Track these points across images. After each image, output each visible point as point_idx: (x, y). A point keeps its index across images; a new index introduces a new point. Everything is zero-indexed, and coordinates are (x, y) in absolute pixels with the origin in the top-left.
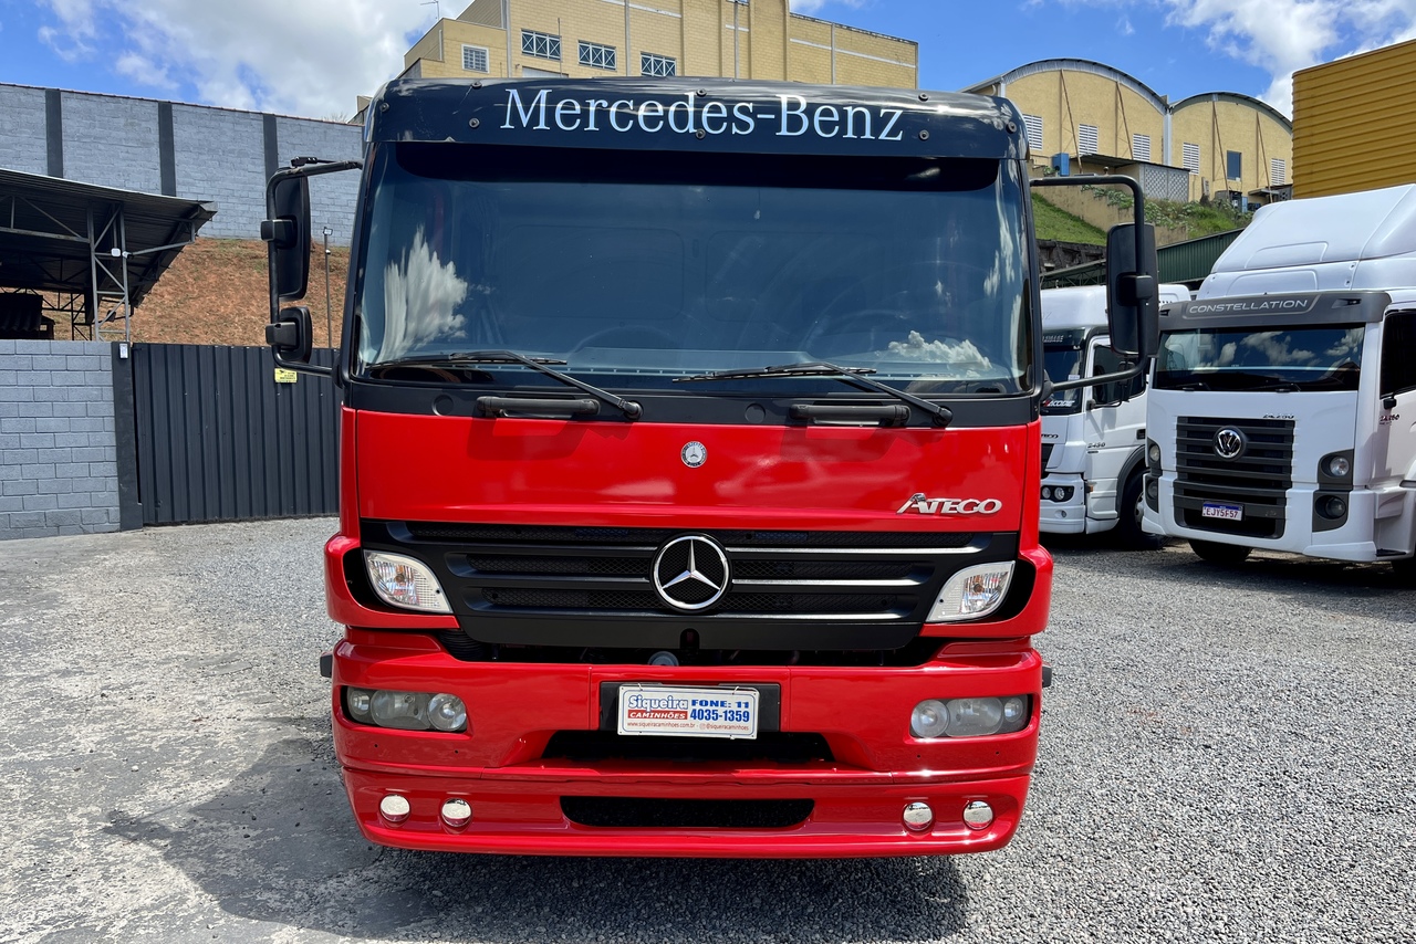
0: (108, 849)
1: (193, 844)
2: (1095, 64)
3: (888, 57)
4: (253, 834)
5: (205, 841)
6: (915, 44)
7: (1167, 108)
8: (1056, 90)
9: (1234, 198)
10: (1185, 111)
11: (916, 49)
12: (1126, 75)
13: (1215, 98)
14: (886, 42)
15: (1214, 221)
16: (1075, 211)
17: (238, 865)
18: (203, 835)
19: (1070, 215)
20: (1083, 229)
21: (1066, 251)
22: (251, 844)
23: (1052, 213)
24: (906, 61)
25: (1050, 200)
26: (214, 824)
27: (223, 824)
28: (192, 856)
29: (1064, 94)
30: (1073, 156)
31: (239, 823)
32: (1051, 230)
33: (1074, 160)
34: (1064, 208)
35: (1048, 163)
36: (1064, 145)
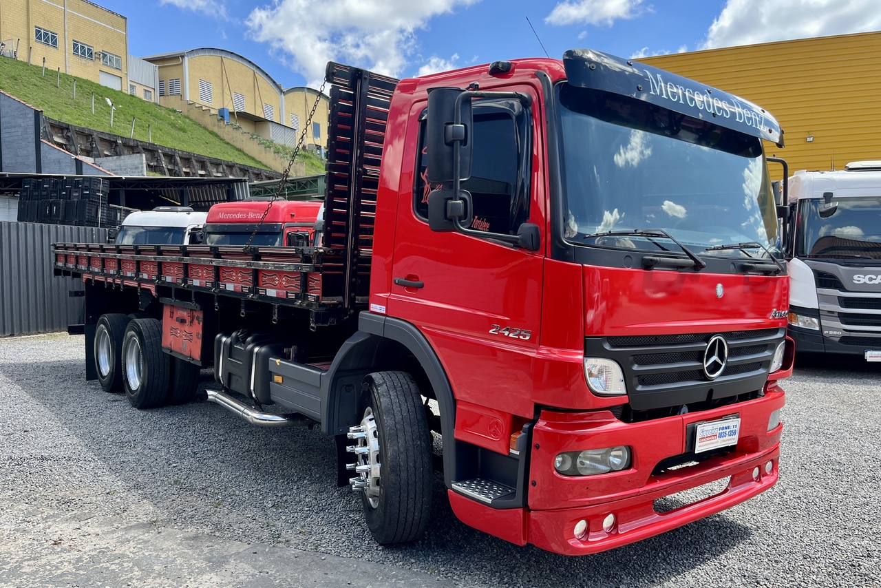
2: (241, 57)
3: (105, 23)
6: (125, 18)
7: (281, 91)
8: (219, 68)
9: (318, 149)
10: (291, 95)
11: (126, 21)
12: (259, 68)
13: (306, 90)
14: (104, 12)
15: (311, 161)
16: (238, 145)
19: (235, 147)
20: (244, 157)
21: (241, 169)
23: (225, 145)
24: (118, 28)
25: (222, 136)
29: (224, 72)
30: (232, 111)
32: (226, 155)
33: (232, 114)
34: (231, 142)
35: (217, 113)
36: (226, 103)
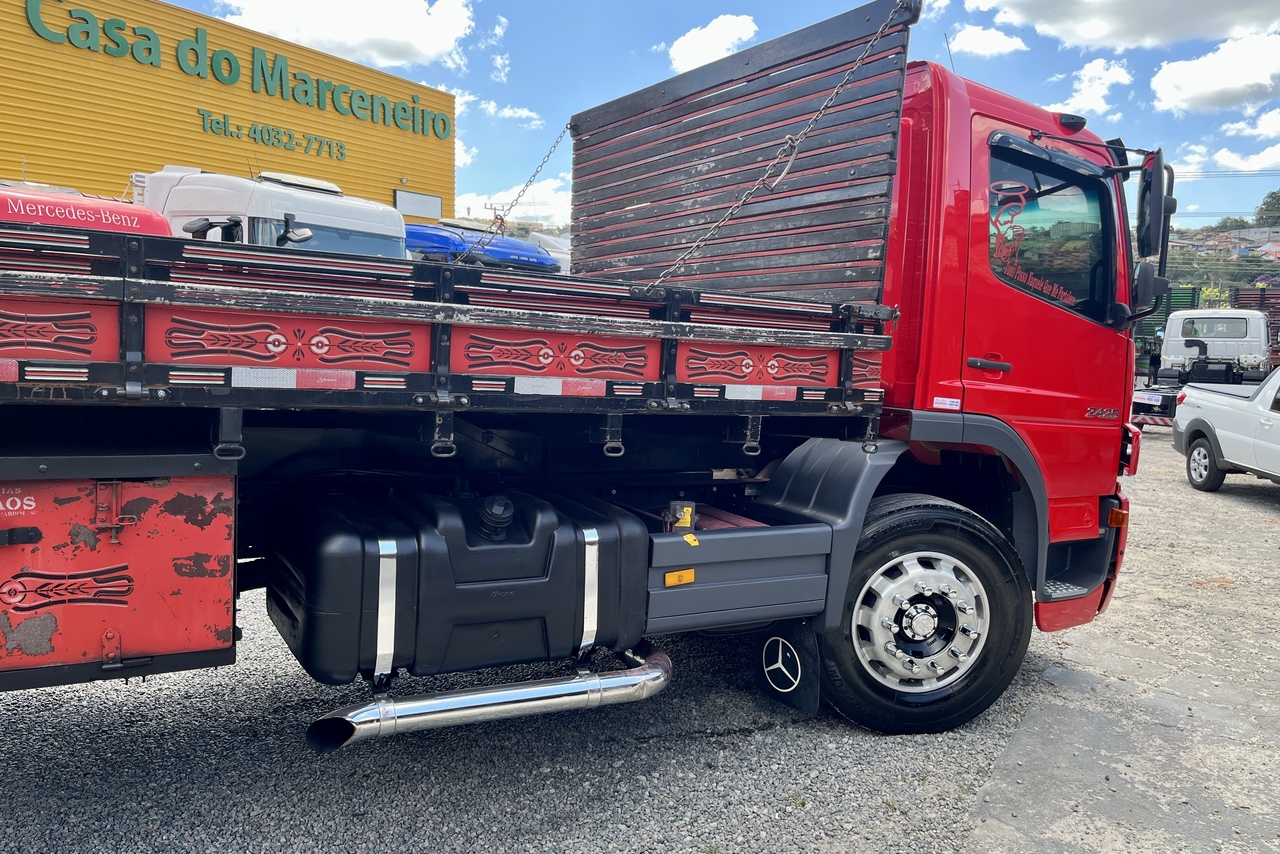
0: (1266, 809)
1: (1181, 782)
4: (1121, 767)
5: (1168, 778)
17: (1151, 745)
18: (1167, 785)
22: (1128, 758)
26: (1151, 792)
27: (1142, 788)
28: (1186, 768)
31: (1127, 782)
